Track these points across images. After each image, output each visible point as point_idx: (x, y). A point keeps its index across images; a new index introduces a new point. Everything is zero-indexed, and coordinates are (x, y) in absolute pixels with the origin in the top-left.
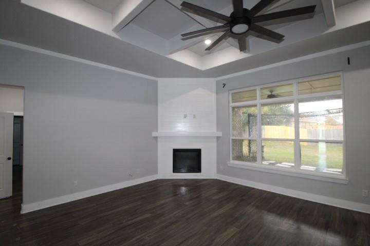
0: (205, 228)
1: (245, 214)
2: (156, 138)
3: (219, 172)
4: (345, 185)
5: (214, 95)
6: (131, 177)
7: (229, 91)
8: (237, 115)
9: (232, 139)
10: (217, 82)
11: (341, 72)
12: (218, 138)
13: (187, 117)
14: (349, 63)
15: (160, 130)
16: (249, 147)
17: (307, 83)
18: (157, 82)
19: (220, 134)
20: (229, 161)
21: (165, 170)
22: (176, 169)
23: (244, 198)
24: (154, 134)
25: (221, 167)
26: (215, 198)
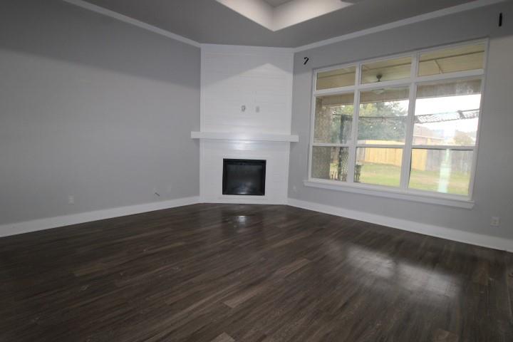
0: (262, 259)
1: (322, 244)
2: (197, 141)
3: (291, 194)
4: (469, 210)
5: (289, 77)
6: (158, 196)
7: (314, 69)
8: (325, 116)
9: (313, 147)
10: (296, 55)
11: (487, 39)
12: (292, 144)
13: (246, 110)
14: (500, 25)
15: (203, 129)
16: (340, 165)
17: (434, 62)
18: (199, 50)
19: (296, 139)
20: (307, 179)
21: (211, 191)
22: (227, 189)
23: (324, 227)
24: (194, 135)
25: (294, 188)
26: (281, 226)
